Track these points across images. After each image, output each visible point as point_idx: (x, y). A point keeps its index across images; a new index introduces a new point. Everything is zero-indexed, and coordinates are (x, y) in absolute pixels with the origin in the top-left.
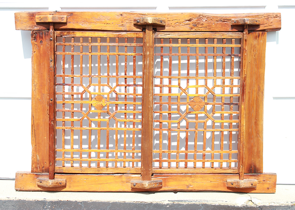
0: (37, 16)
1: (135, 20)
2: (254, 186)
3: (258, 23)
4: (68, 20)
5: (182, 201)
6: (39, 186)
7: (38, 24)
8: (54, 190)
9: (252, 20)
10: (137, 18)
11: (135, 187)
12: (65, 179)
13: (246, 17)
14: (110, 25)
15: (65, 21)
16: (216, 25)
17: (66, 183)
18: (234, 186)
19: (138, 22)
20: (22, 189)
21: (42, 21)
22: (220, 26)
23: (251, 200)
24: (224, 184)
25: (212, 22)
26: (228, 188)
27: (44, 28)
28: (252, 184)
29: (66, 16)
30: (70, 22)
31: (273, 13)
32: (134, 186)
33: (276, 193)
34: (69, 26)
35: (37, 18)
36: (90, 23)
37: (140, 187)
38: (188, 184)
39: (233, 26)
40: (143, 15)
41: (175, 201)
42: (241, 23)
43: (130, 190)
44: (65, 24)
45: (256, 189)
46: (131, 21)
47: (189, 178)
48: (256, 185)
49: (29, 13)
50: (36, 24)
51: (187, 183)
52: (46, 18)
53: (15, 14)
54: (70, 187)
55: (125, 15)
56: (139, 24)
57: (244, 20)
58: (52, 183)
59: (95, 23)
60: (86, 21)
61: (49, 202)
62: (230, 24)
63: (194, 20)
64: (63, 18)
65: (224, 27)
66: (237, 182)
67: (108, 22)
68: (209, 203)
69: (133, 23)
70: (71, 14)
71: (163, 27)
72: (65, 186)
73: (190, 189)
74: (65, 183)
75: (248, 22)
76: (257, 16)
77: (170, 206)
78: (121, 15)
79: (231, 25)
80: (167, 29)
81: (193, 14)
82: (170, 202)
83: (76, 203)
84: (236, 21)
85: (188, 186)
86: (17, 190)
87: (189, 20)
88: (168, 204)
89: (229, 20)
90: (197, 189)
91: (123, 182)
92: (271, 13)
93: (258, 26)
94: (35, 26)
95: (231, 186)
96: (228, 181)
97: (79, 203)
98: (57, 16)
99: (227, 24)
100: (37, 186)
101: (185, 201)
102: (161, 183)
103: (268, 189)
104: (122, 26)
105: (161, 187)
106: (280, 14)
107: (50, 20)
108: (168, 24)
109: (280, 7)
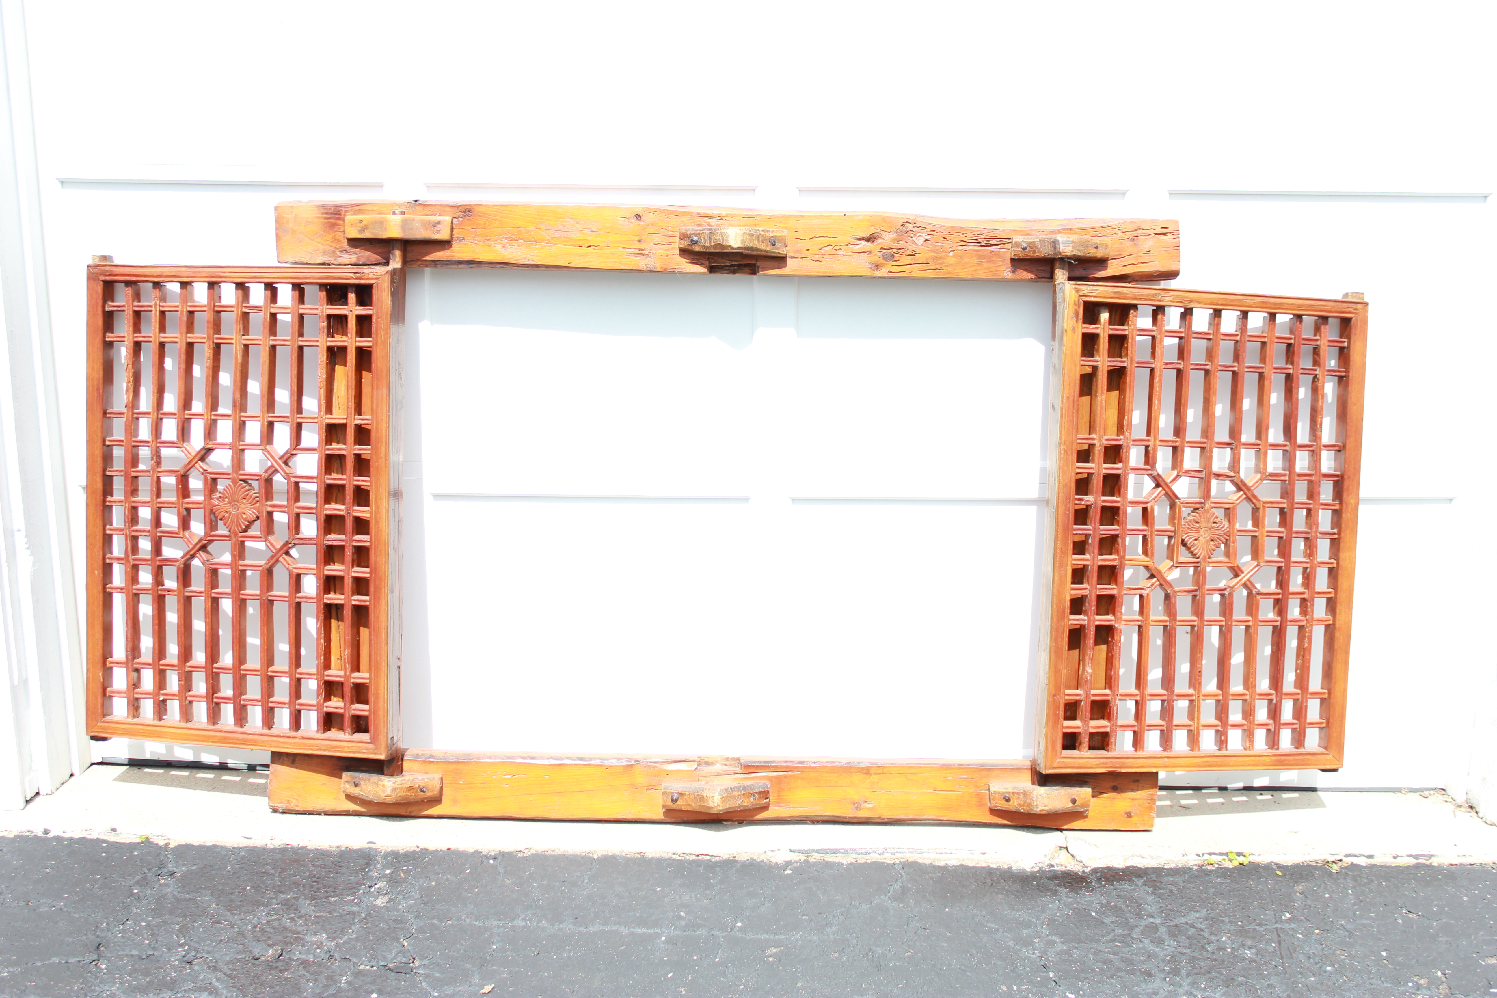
0: (349, 218)
1: (683, 236)
2: (1082, 806)
3: (1100, 254)
4: (455, 231)
5: (835, 852)
6: (349, 797)
7: (354, 242)
8: (402, 811)
9: (1084, 244)
10: (691, 229)
11: (675, 807)
12: (437, 776)
13: (1063, 231)
14: (597, 250)
15: (444, 235)
16: (961, 257)
17: (441, 788)
18: (1014, 805)
19: (694, 243)
20: (292, 806)
21: (367, 235)
22: (975, 261)
23: (1067, 848)
24: (979, 797)
25: (948, 246)
26: (994, 812)
27: (375, 257)
28: (1074, 801)
29: (448, 219)
30: (460, 240)
31: (1154, 221)
32: (674, 801)
33: (1154, 829)
34: (458, 251)
35: (352, 225)
36: (532, 241)
37: (694, 806)
38: (856, 798)
39: (1017, 263)
40: (710, 217)
41: (814, 851)
42: (1044, 251)
43: (659, 815)
44: (445, 244)
45: (1086, 817)
46: (672, 239)
47: (863, 776)
48: (1086, 805)
49: (323, 206)
50: (345, 244)
51: (853, 794)
52: (381, 223)
53: (276, 208)
54: (455, 801)
55: (648, 218)
56: (697, 248)
57: (1055, 243)
58: (394, 789)
59: (548, 242)
60: (516, 236)
61: (387, 855)
62: (1009, 255)
63: (886, 240)
64: (440, 226)
65: (985, 265)
66: (1025, 793)
67: (593, 239)
68: (925, 859)
69: (677, 246)
70: (467, 211)
71: (780, 260)
72: (436, 800)
73: (862, 814)
74: (439, 786)
75: (1067, 249)
76: (1098, 230)
77: (795, 870)
78: (638, 217)
79: (1012, 260)
80: (792, 266)
81: (884, 219)
82: (795, 857)
83: (477, 858)
84: (1029, 244)
85: (857, 806)
86: (275, 811)
87: (868, 240)
88: (788, 864)
89: (1004, 241)
90: (887, 815)
91: (634, 786)
92: (1144, 221)
93: (1102, 262)
94: (344, 251)
95: (1002, 805)
96: (992, 790)
97: (487, 857)
98: (418, 218)
99: (998, 255)
100: (343, 797)
101: (846, 852)
102: (765, 794)
103: (1129, 815)
104: (641, 253)
105: (765, 808)
106: (1176, 222)
107: (394, 232)
108: (798, 252)
109: (1174, 194)
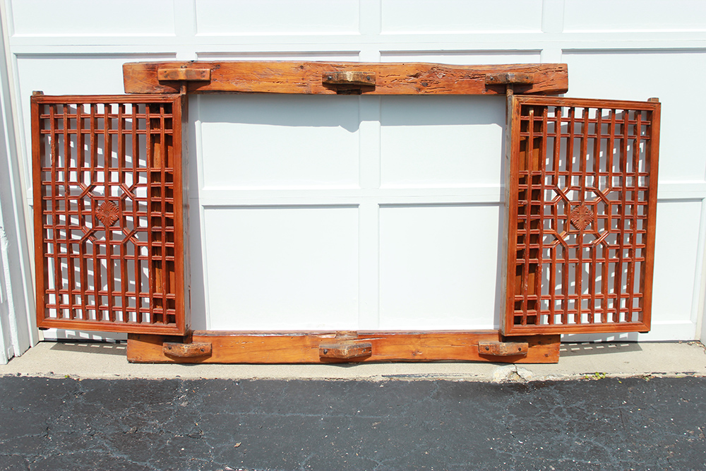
0: (160, 70)
1: (324, 76)
2: (524, 351)
3: (529, 81)
4: (212, 76)
5: (404, 376)
6: (166, 355)
7: (162, 82)
8: (193, 361)
9: (520, 76)
10: (328, 73)
11: (326, 356)
12: (209, 344)
13: (511, 70)
14: (282, 84)
15: (207, 78)
16: (461, 84)
17: (211, 350)
18: (491, 351)
19: (330, 79)
20: (138, 360)
21: (169, 78)
22: (467, 86)
23: (516, 372)
24: (474, 348)
25: (454, 79)
26: (481, 355)
27: (173, 89)
28: (520, 349)
29: (208, 70)
30: (215, 80)
31: (555, 65)
32: (325, 353)
33: (559, 362)
34: (215, 86)
35: (161, 74)
36: (250, 80)
37: (335, 355)
38: (414, 350)
39: (488, 86)
40: (337, 67)
41: (394, 376)
42: (502, 81)
43: (318, 360)
44: (208, 82)
45: (526, 357)
46: (318, 78)
47: (417, 339)
48: (526, 351)
49: (152, 69)
50: (158, 84)
51: (412, 348)
52: (176, 73)
53: (123, 66)
54: (218, 356)
55: (308, 67)
56: (331, 82)
57: (507, 75)
58: (188, 350)
59: (258, 80)
60: (242, 78)
61: (186, 382)
62: (484, 83)
63: (424, 76)
64: (205, 74)
65: (473, 88)
66: (496, 346)
67: (280, 78)
68: (449, 378)
69: (321, 81)
70: (217, 66)
71: (372, 87)
72: (209, 355)
73: (416, 357)
74: (210, 348)
75: (513, 80)
76: (529, 68)
77: (385, 385)
78: (302, 67)
79: (486, 85)
80: (378, 90)
81: (422, 66)
82: (385, 379)
83: (230, 383)
84: (494, 77)
85: (414, 354)
86: (130, 362)
87: (415, 76)
88: (381, 382)
89: (481, 76)
90: (429, 358)
91: (306, 346)
92: (551, 65)
93: (530, 85)
94: (158, 87)
95: (485, 352)
96: (480, 344)
97: (235, 382)
98: (193, 69)
99: (479, 82)
100: (163, 355)
101: (409, 376)
102: (369, 349)
103: (546, 356)
104: (303, 85)
105: (370, 355)
106: (566, 65)
107: (182, 77)
108: (381, 83)
109: (565, 51)
